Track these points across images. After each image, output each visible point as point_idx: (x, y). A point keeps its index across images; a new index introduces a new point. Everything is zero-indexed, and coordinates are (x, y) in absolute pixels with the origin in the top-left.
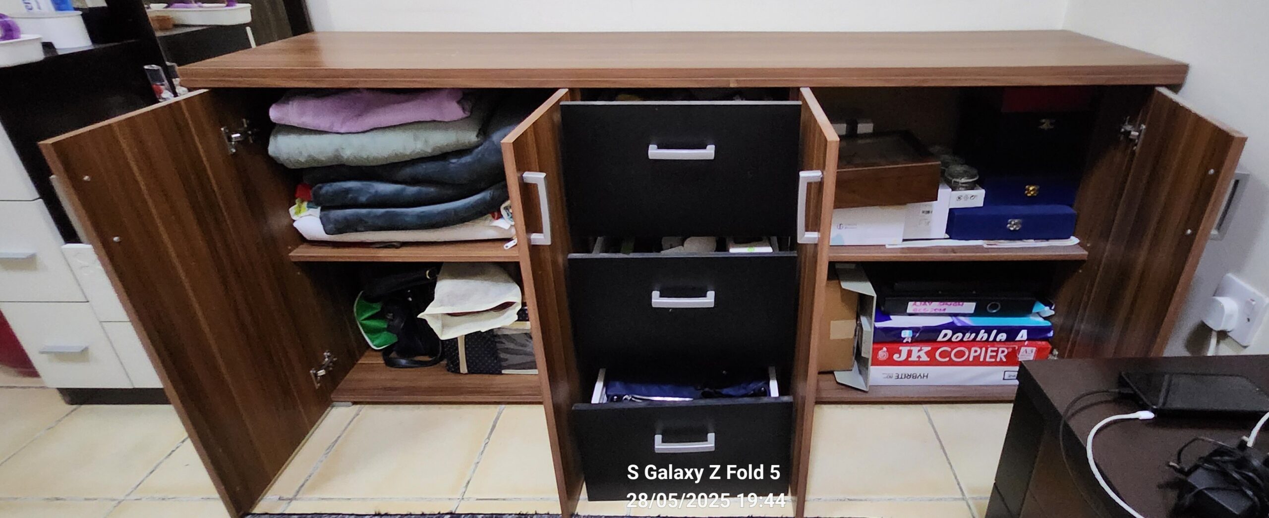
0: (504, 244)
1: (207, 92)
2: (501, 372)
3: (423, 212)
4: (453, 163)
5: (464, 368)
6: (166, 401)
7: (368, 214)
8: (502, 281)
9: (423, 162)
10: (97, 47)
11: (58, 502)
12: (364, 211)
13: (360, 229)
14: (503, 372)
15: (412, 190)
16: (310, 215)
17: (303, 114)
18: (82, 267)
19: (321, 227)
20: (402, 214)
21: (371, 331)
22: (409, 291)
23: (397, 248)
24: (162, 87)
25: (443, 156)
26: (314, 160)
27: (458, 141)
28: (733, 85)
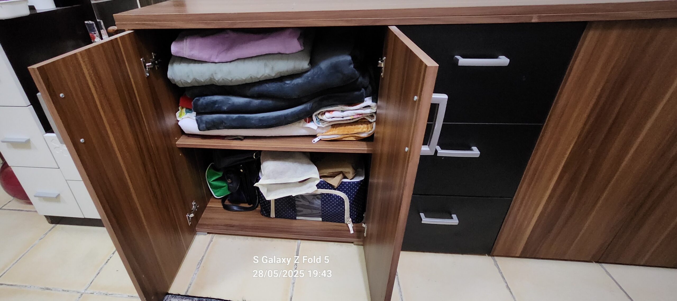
0: (312, 140)
1: (133, 32)
2: (296, 218)
3: (263, 117)
4: (287, 84)
5: (273, 214)
6: (102, 225)
7: (227, 118)
8: (306, 163)
9: (267, 83)
10: (59, 8)
11: (48, 291)
12: (224, 116)
13: (220, 128)
14: (297, 218)
15: (256, 102)
16: (188, 117)
17: (192, 49)
18: (55, 148)
19: (196, 125)
20: (248, 118)
21: (215, 188)
22: (241, 166)
23: (242, 140)
24: (95, 35)
25: (281, 78)
26: (196, 81)
27: (295, 68)
28: (533, 21)
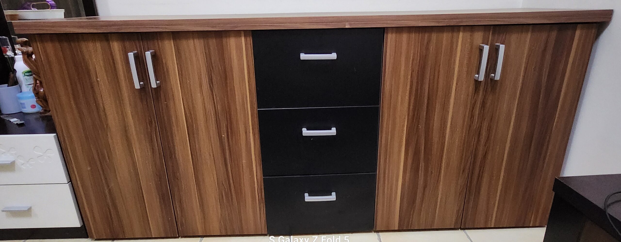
24: (7, 49)
28: (347, 27)
